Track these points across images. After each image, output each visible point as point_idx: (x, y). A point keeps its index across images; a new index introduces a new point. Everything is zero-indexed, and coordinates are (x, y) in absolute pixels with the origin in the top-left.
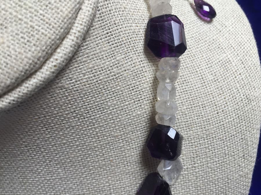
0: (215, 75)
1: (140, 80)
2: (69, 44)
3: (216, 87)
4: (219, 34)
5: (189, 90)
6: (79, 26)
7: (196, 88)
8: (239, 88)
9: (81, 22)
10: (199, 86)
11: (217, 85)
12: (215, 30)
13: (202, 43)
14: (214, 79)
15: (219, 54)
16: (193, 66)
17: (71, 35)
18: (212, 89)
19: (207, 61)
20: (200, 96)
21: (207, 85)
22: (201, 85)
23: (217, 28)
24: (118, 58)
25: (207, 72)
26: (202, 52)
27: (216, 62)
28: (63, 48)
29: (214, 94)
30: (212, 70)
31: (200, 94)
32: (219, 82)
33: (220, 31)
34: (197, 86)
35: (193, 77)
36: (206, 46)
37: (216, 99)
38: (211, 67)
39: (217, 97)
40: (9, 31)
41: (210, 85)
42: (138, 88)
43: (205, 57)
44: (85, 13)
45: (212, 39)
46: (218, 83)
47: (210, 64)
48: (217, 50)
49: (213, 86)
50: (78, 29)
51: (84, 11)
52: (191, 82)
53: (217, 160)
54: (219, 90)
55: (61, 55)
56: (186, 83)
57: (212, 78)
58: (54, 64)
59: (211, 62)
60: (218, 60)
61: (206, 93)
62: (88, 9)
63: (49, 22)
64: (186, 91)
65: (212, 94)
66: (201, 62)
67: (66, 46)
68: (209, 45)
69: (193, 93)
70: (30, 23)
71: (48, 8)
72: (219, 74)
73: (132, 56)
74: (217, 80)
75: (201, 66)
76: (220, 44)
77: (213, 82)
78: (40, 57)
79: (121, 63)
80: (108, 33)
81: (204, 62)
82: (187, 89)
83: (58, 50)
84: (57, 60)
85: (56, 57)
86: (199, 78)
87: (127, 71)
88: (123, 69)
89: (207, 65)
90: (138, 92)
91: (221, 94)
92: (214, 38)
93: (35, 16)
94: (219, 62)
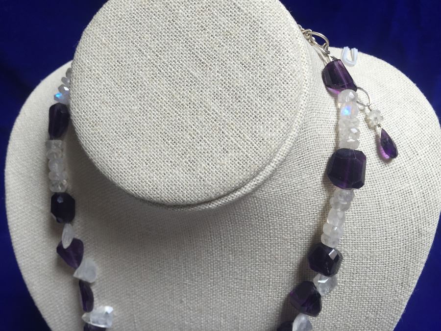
0: (393, 203)
1: (318, 197)
2: (270, 169)
3: (391, 215)
4: (407, 162)
5: (363, 213)
6: (280, 156)
7: (370, 212)
8: (413, 220)
9: (282, 154)
10: (374, 210)
11: (392, 213)
12: (405, 157)
13: (387, 170)
14: (391, 206)
15: (402, 183)
16: (372, 191)
17: (272, 162)
18: (386, 216)
19: (388, 188)
20: (373, 220)
21: (382, 211)
22: (376, 210)
23: (407, 155)
24: (303, 178)
25: (385, 198)
26: (385, 179)
27: (397, 190)
28: (264, 172)
29: (386, 220)
30: (390, 197)
31: (373, 218)
32: (394, 210)
33: (410, 159)
34: (372, 211)
35: (370, 201)
36: (390, 172)
37: (388, 226)
38: (391, 194)
39: (390, 224)
40: (229, 155)
41: (385, 211)
42: (315, 203)
43: (386, 183)
44: (287, 146)
45: (398, 166)
46: (393, 212)
47: (390, 191)
48: (401, 178)
49: (388, 213)
50: (279, 159)
51: (286, 144)
52: (366, 205)
53: (376, 280)
54: (392, 218)
55: (262, 177)
56: (362, 206)
57: (389, 206)
58: (255, 183)
59: (391, 189)
60: (399, 189)
61: (379, 218)
62: (290, 143)
63: (261, 154)
64: (360, 213)
65: (385, 220)
66: (381, 188)
67: (267, 171)
68: (394, 173)
69: (367, 216)
70: (246, 153)
71: (261, 143)
72: (397, 203)
73: (316, 176)
74: (394, 208)
75: (381, 192)
76: (405, 173)
77: (388, 209)
78: (248, 179)
79: (305, 182)
80: (300, 157)
81: (385, 188)
82: (361, 211)
83: (261, 173)
84: (258, 180)
85: (257, 178)
86: (375, 203)
87: (309, 189)
88: (306, 187)
89: (387, 192)
90: (314, 207)
91: (393, 222)
92: (401, 166)
93: (251, 148)
94: (400, 191)
